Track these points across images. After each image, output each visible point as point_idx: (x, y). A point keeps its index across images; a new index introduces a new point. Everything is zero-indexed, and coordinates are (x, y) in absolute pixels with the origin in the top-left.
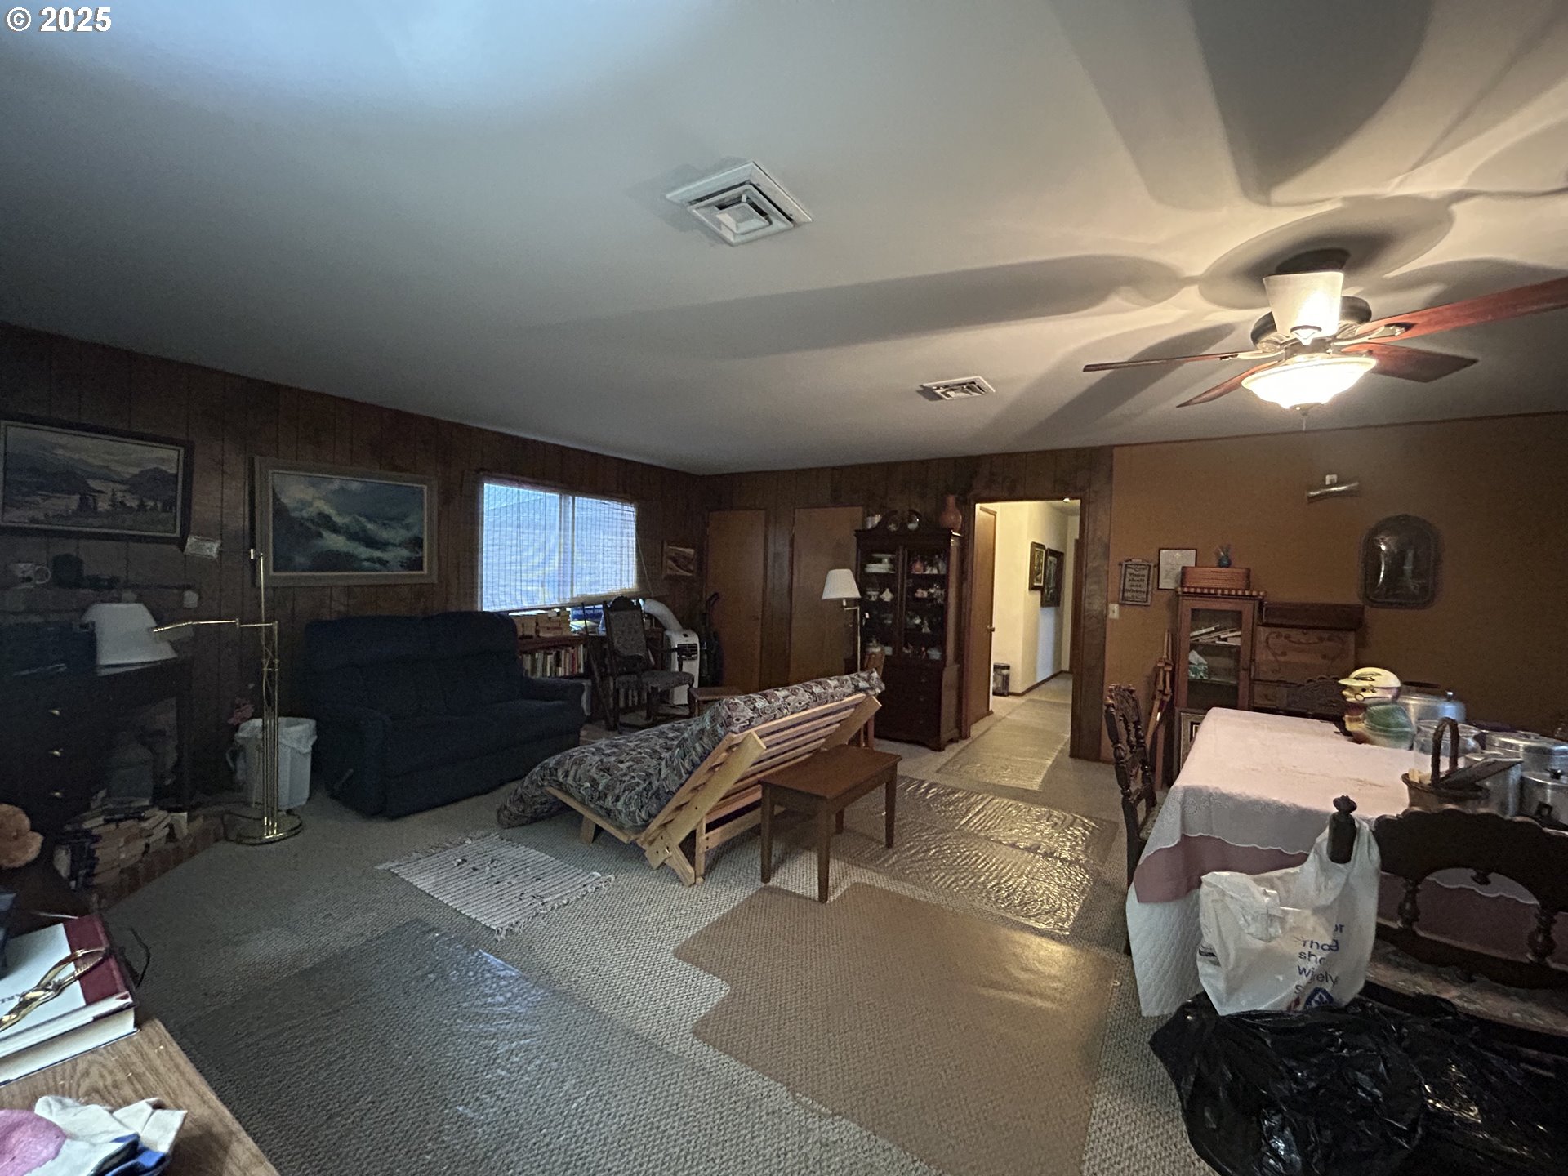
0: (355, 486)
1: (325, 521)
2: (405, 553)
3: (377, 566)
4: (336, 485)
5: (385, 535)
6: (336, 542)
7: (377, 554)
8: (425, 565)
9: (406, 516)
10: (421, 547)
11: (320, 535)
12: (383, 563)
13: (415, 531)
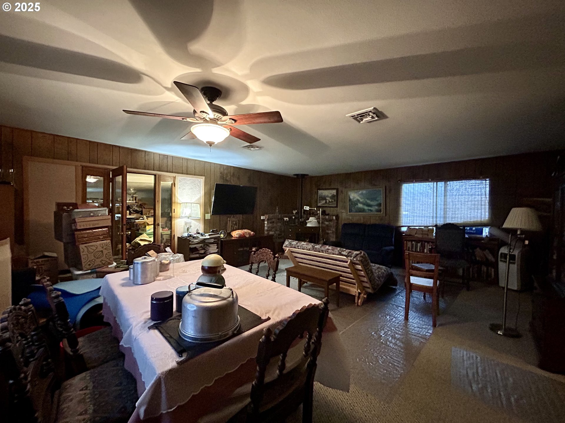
0: (364, 192)
1: (358, 200)
2: (377, 208)
3: (370, 211)
4: (360, 192)
5: (372, 203)
6: (360, 205)
7: (370, 208)
8: (382, 211)
9: (376, 198)
10: (381, 206)
11: (357, 204)
12: (371, 211)
13: (379, 201)
